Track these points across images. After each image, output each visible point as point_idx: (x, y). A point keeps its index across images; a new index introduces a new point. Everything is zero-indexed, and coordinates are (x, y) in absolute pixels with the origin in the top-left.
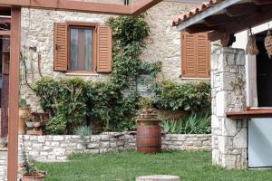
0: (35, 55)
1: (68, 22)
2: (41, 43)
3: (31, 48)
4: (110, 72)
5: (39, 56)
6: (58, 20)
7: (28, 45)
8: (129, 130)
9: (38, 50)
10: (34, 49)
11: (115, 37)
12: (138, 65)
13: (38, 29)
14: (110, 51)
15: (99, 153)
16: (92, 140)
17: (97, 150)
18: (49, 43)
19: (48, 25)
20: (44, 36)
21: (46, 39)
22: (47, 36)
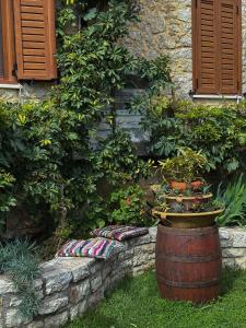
4: (51, 82)
8: (107, 224)
12: (124, 62)
14: (50, 23)
15: (69, 322)
16: (49, 291)
17: (64, 316)
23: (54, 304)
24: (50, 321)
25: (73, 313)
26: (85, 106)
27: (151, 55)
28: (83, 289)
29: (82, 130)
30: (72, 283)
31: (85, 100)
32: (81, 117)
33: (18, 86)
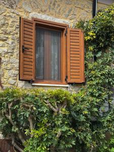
1: (35, 20)
18: (12, 43)
19: (11, 20)
20: (6, 33)
21: (7, 38)
22: (9, 34)
31: (100, 92)
32: (98, 100)
33: (68, 86)
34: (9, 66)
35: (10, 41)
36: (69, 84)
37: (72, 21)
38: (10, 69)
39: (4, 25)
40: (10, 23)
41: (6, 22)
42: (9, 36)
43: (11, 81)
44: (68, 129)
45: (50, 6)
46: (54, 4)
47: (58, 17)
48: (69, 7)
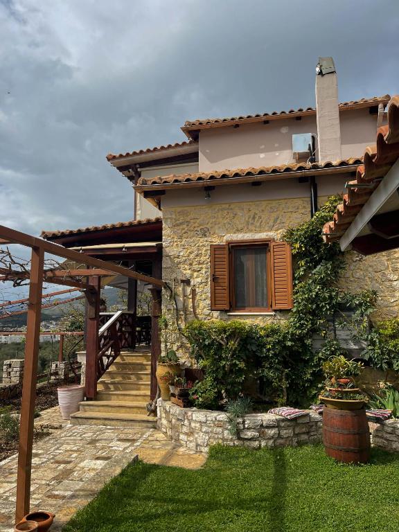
0: (189, 290)
1: (229, 243)
2: (195, 274)
3: (183, 281)
4: (289, 310)
5: (194, 292)
6: (217, 241)
7: (180, 277)
9: (192, 283)
10: (187, 282)
11: (295, 258)
13: (192, 256)
14: (290, 278)
15: (260, 448)
16: (246, 426)
17: (257, 443)
18: (206, 272)
19: (205, 249)
20: (199, 264)
21: (202, 268)
22: (203, 263)
23: (249, 434)
24: (247, 443)
25: (263, 444)
26: (302, 325)
27: (369, 286)
28: (271, 432)
29: (301, 339)
30: (262, 426)
33: (273, 313)
34: (203, 296)
35: (203, 271)
36: (275, 311)
37: (279, 232)
38: (205, 300)
39: (197, 256)
40: (203, 252)
41: (200, 252)
42: (204, 266)
43: (207, 311)
44: (238, 363)
45: (248, 222)
46: (254, 218)
47: (260, 232)
48: (274, 215)
